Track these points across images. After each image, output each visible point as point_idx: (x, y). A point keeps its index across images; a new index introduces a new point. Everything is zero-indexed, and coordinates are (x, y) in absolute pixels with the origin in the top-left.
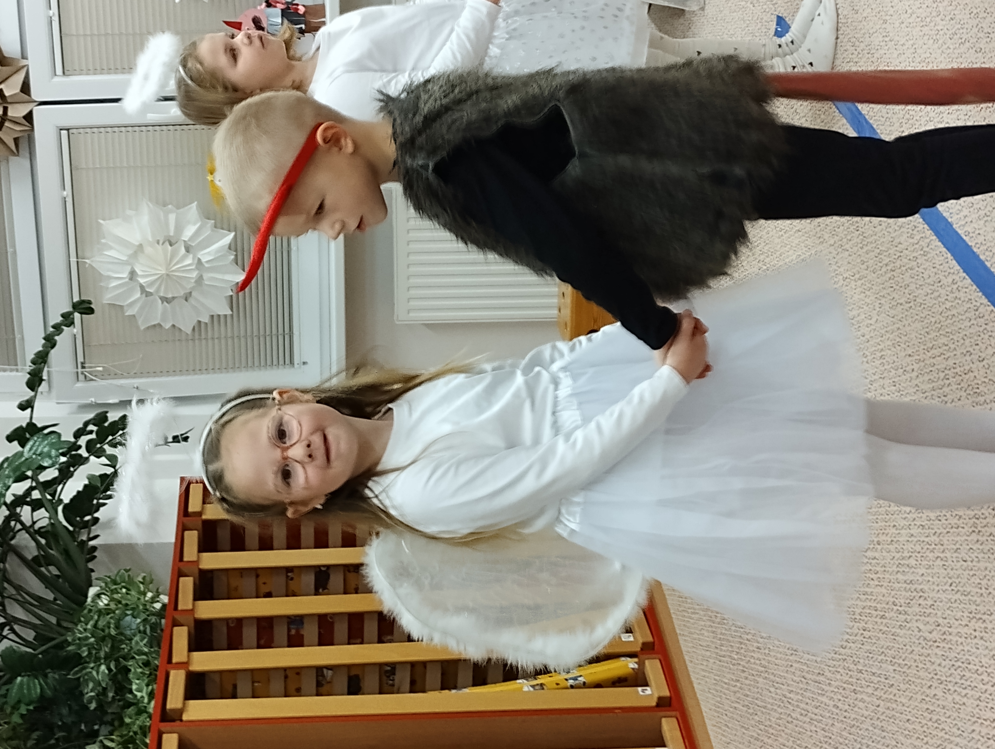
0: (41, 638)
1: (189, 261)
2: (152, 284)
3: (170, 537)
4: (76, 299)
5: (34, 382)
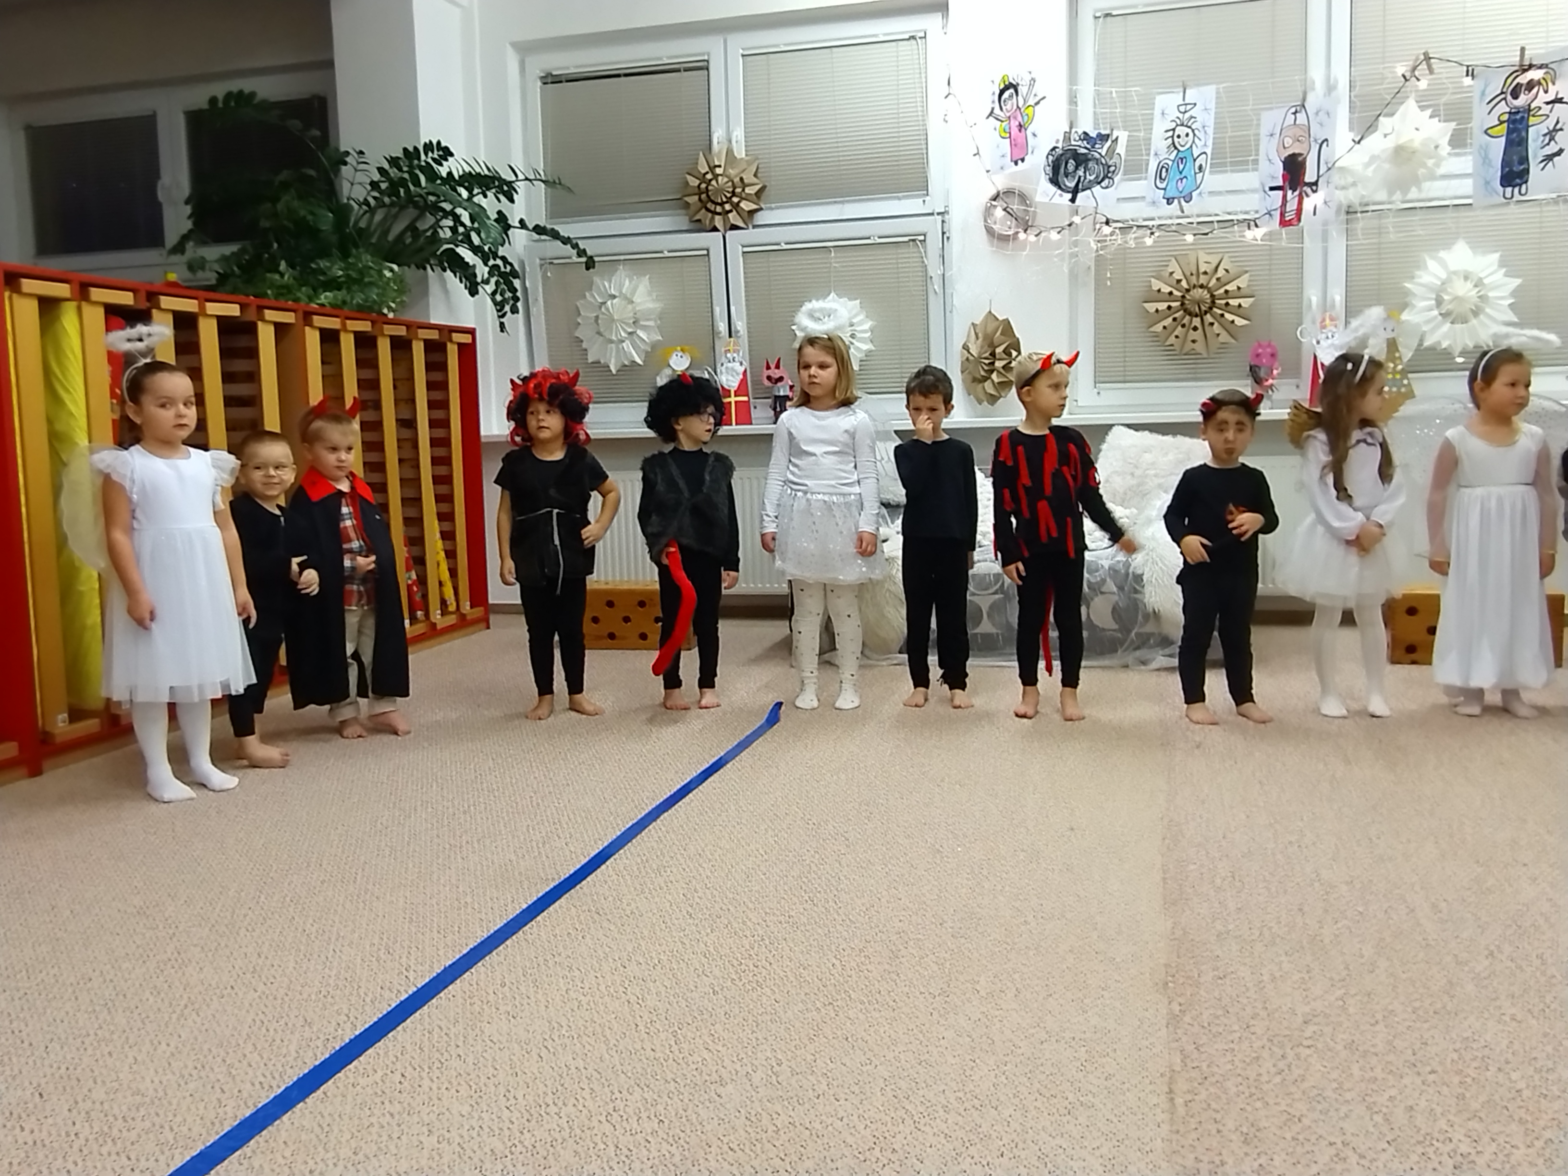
0: (361, 232)
1: (623, 334)
2: (608, 309)
3: (433, 321)
4: (596, 259)
5: (539, 230)
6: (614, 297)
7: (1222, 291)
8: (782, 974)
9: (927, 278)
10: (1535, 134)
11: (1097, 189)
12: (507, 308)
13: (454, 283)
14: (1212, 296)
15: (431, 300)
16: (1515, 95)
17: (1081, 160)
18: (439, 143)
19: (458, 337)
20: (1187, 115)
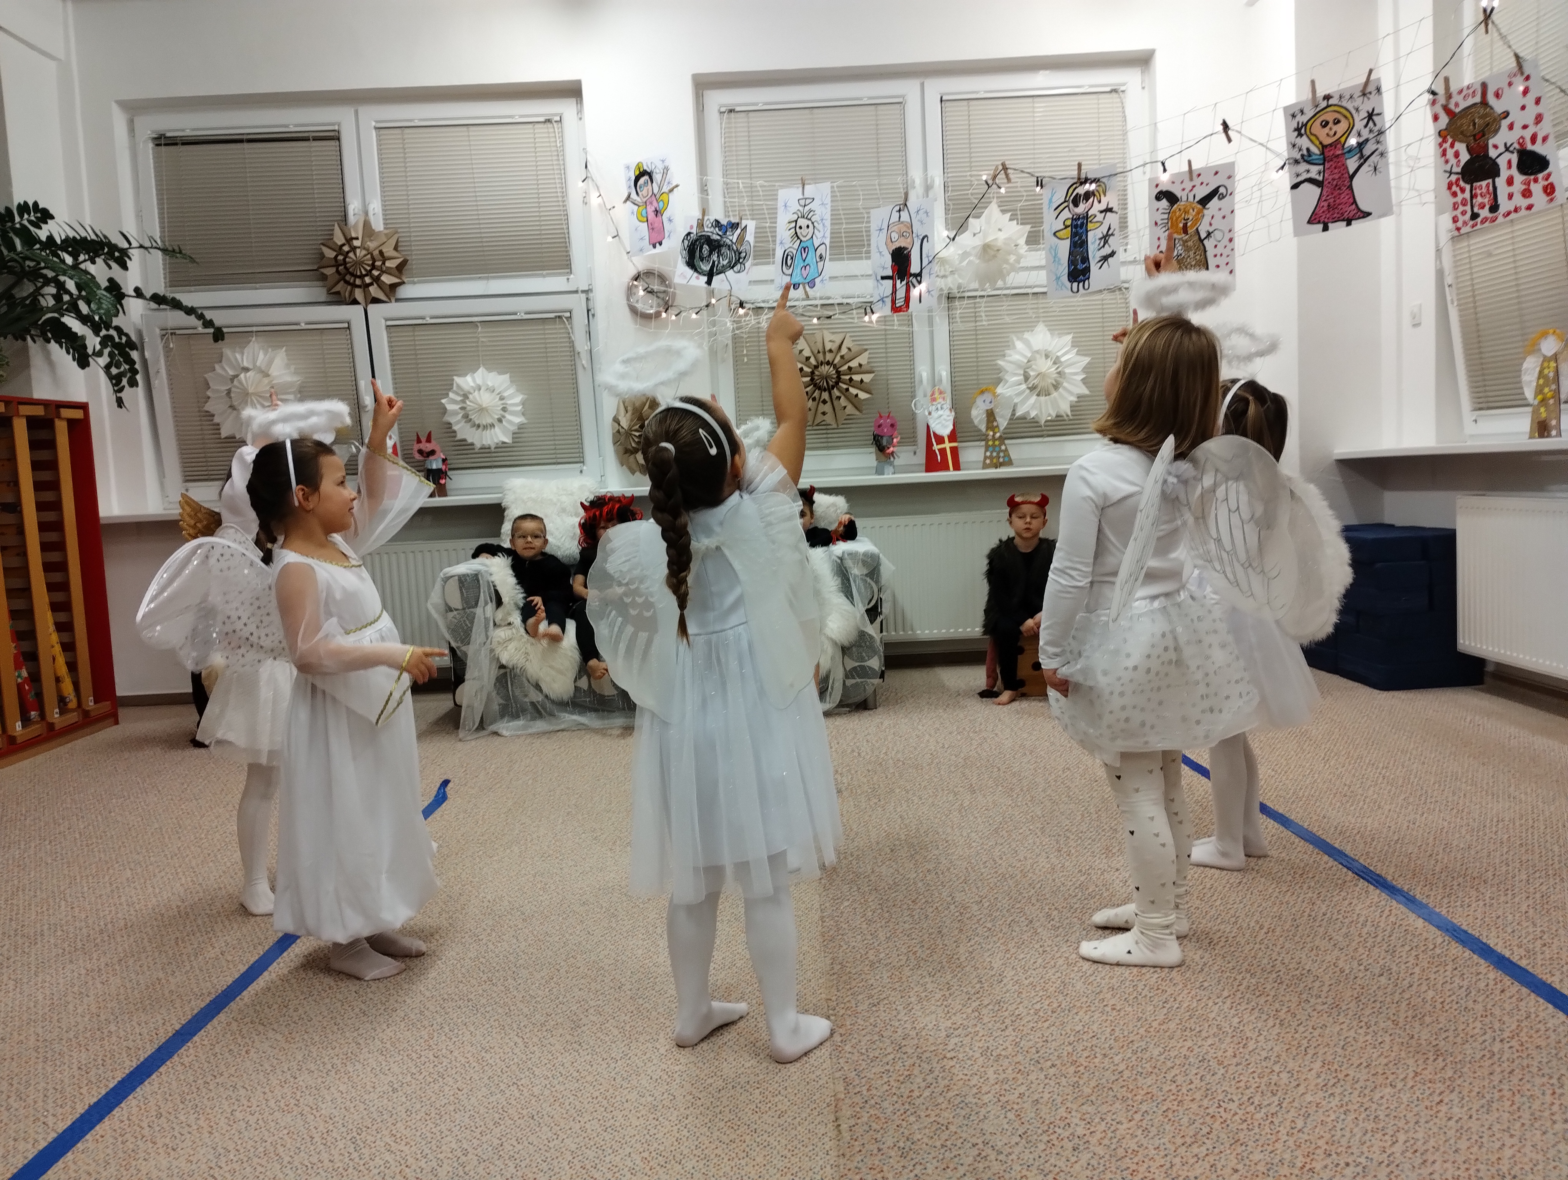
3: (38, 395)
5: (157, 299)
6: (246, 370)
7: (845, 367)
8: (463, 1060)
9: (574, 354)
10: (1093, 237)
11: (730, 273)
12: (125, 381)
13: (59, 353)
14: (838, 372)
15: (34, 372)
16: (1076, 205)
17: (715, 246)
18: (36, 204)
19: (66, 413)
20: (807, 208)
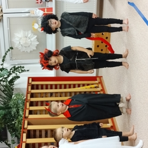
2: (23, 44)
3: (26, 87)
4: (10, 47)
15: (21, 87)
